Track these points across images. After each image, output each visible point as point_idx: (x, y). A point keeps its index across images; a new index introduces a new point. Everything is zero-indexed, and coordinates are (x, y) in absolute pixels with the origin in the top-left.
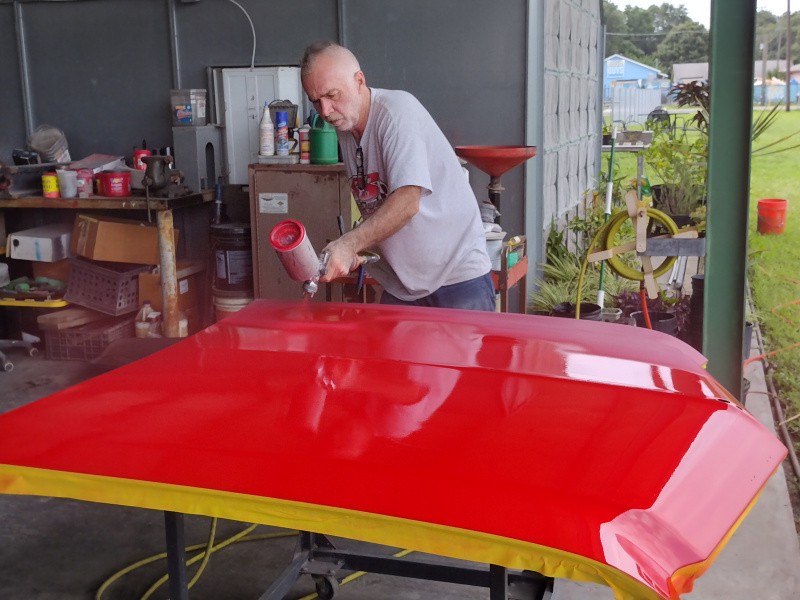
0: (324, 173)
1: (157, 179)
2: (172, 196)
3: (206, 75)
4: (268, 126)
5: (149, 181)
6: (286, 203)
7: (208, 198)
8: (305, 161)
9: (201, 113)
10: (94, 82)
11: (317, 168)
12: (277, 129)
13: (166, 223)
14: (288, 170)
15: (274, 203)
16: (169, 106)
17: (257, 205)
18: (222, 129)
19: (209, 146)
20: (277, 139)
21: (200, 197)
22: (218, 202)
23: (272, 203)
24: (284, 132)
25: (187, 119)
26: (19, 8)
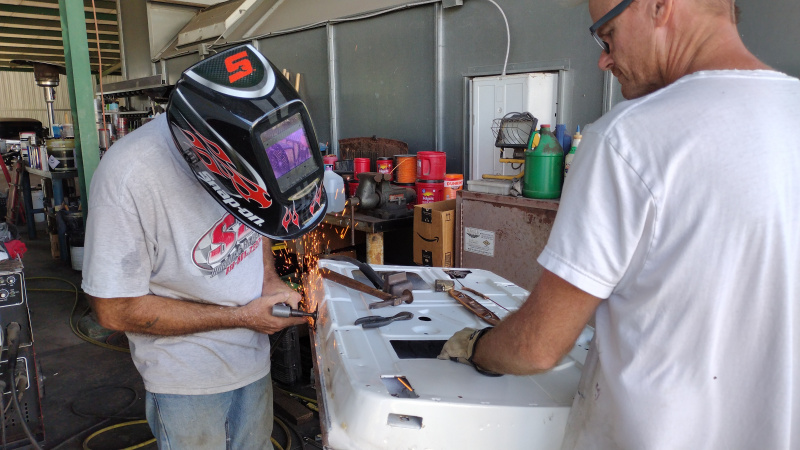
0: (538, 212)
2: (387, 218)
5: (354, 201)
6: (492, 243)
11: (530, 203)
14: (497, 202)
15: (480, 241)
17: (462, 241)
23: (477, 241)
26: (331, 31)
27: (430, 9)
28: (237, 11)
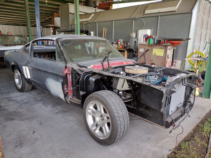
0: (149, 46)
1: (125, 46)
2: (127, 48)
3: (137, 30)
4: (143, 38)
5: (124, 46)
6: (143, 50)
7: (133, 49)
8: (147, 44)
9: (135, 36)
10: (122, 32)
11: (149, 45)
12: (144, 38)
13: (126, 52)
14: (144, 45)
15: (142, 50)
16: (130, 35)
17: (139, 50)
18: (138, 39)
19: (135, 42)
20: (144, 40)
21: (132, 49)
22: (135, 50)
23: (141, 50)
24: (145, 39)
25: (132, 37)
26: (114, 21)
27: (132, 19)
28: (91, 17)
